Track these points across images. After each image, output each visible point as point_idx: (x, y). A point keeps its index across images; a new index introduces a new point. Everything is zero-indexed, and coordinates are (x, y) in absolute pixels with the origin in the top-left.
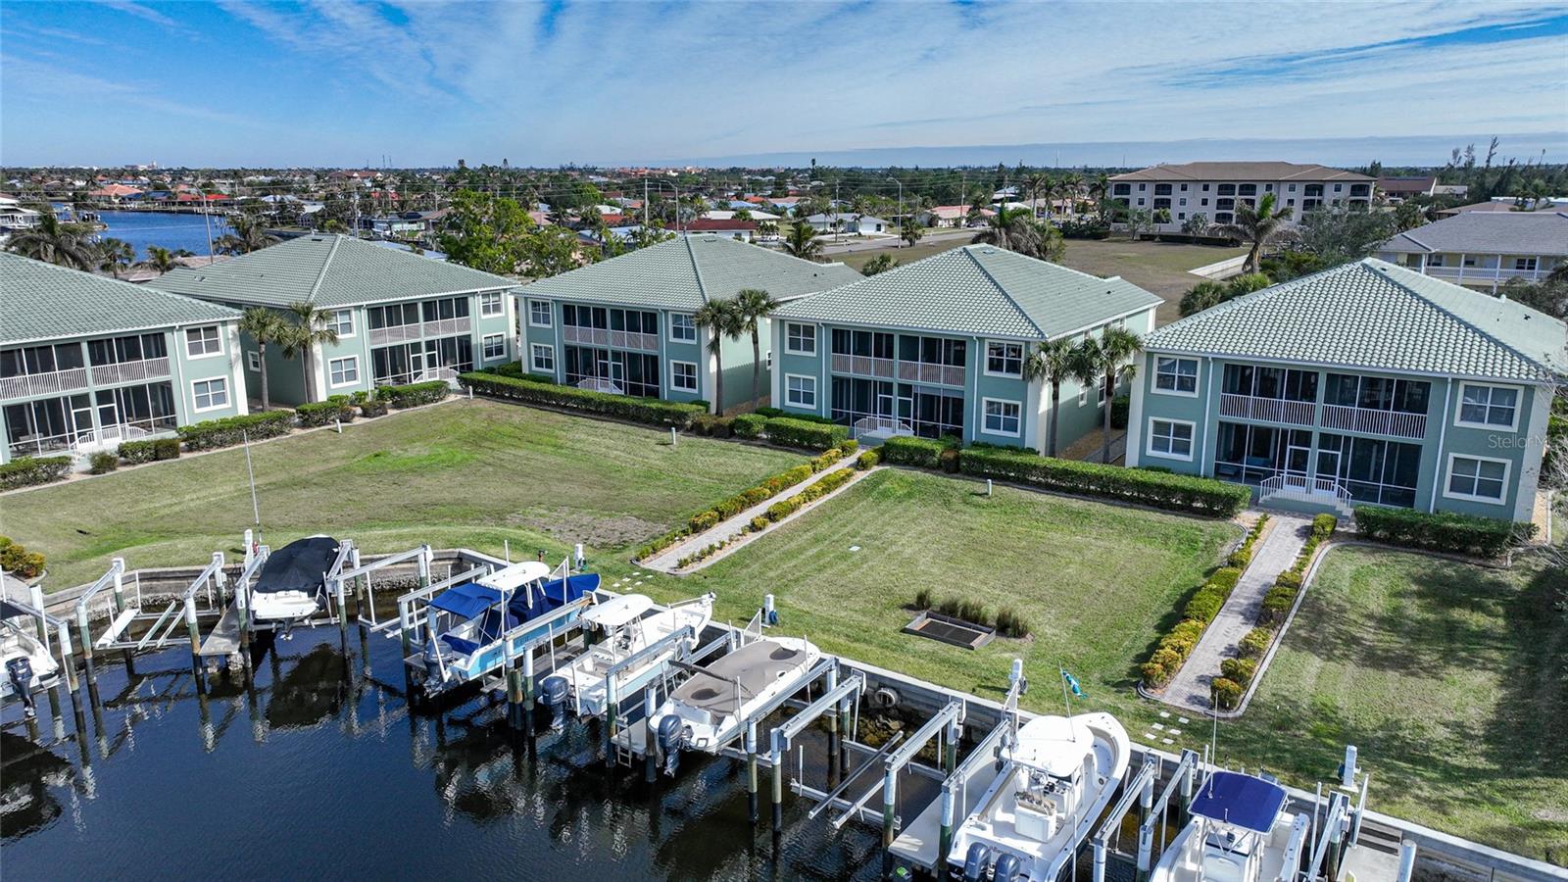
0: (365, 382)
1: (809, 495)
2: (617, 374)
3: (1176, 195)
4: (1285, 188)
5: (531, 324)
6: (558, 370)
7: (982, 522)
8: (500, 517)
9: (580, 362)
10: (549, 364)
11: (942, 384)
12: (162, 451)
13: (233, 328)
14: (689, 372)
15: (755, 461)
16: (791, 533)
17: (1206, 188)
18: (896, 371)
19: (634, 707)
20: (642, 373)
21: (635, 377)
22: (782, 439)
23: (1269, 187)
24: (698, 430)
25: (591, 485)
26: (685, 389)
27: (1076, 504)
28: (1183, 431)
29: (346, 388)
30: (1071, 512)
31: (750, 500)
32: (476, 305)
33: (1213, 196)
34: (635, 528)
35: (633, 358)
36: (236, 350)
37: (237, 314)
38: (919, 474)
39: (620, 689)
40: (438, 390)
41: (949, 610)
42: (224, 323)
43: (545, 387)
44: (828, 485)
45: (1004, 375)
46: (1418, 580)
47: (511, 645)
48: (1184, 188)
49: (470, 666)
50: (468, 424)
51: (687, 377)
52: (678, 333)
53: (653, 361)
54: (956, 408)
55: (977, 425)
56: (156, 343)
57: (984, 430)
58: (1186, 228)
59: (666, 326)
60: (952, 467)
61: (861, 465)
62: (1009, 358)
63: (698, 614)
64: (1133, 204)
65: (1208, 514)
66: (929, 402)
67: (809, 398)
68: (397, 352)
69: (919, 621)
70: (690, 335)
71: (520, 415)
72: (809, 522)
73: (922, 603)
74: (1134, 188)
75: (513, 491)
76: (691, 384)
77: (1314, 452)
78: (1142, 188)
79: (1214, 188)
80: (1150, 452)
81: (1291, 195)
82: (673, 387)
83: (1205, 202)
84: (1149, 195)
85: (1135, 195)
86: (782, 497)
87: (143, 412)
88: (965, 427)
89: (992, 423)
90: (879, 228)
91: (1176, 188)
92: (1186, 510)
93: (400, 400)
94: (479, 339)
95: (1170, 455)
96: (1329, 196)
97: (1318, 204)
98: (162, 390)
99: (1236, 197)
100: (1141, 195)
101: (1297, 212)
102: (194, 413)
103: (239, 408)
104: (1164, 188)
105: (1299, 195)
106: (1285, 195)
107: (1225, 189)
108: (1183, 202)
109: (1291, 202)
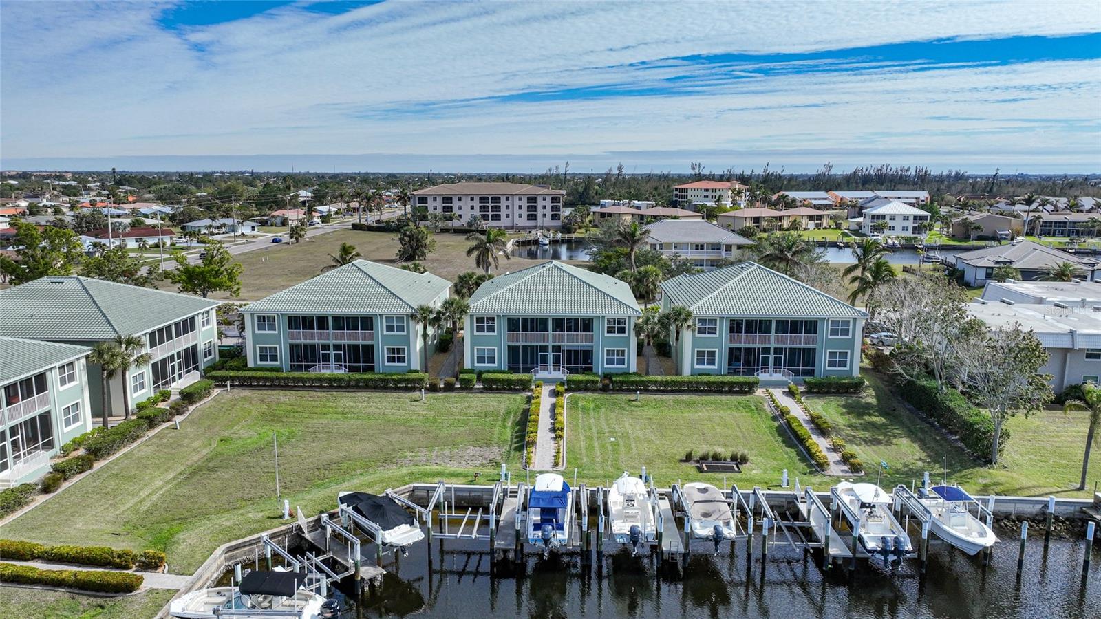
0: (153, 390)
1: (555, 417)
2: (338, 359)
3: (455, 204)
4: (516, 199)
5: (257, 331)
6: (284, 362)
7: (650, 414)
8: (391, 462)
9: (304, 356)
10: (274, 358)
11: (580, 344)
13: (83, 361)
14: (398, 353)
15: (492, 400)
17: (472, 199)
18: (550, 338)
20: (361, 357)
21: (354, 360)
22: (492, 387)
23: (508, 199)
25: (413, 434)
26: (396, 364)
28: (712, 354)
30: (685, 402)
31: (537, 423)
32: (198, 321)
33: (477, 204)
35: (353, 347)
36: (85, 379)
37: (87, 350)
41: (706, 458)
42: (78, 359)
43: (274, 374)
44: (556, 410)
45: (616, 335)
46: (844, 406)
48: (460, 199)
51: (398, 356)
52: (390, 328)
53: (370, 348)
54: (588, 356)
55: (602, 364)
56: (42, 383)
57: (606, 366)
58: (470, 224)
59: (381, 325)
60: (607, 388)
61: (557, 395)
64: (431, 211)
65: (742, 392)
66: (572, 354)
67: (492, 360)
68: (163, 363)
69: (702, 466)
70: (401, 328)
72: (576, 429)
73: (689, 457)
74: (430, 199)
76: (401, 360)
77: (772, 357)
78: (435, 199)
79: (477, 199)
80: (696, 366)
81: (520, 203)
82: (386, 364)
83: (472, 208)
84: (439, 204)
85: (430, 204)
88: (594, 366)
89: (610, 362)
90: (253, 229)
91: (455, 199)
92: (731, 392)
94: (199, 347)
95: (706, 367)
96: (540, 203)
97: (535, 208)
98: (46, 418)
99: (490, 205)
100: (435, 203)
101: (525, 212)
102: (64, 433)
103: (87, 423)
104: (447, 199)
105: (524, 203)
106: (517, 203)
107: (483, 199)
108: (460, 208)
109: (520, 207)
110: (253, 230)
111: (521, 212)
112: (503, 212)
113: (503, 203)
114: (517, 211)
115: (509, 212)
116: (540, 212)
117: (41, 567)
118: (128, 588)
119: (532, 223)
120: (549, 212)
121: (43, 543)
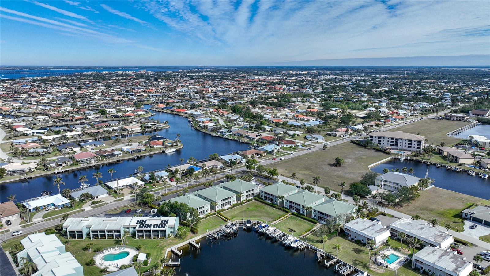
0: (245, 199)
1: (285, 218)
2: (269, 200)
3: (382, 139)
4: (404, 140)
5: (261, 193)
6: (263, 198)
7: (298, 222)
8: (260, 217)
9: (266, 198)
12: (232, 208)
15: (281, 213)
16: (282, 221)
17: (388, 138)
18: (294, 206)
19: (270, 234)
21: (271, 200)
22: (284, 211)
23: (401, 140)
24: (277, 208)
25: (267, 214)
27: (306, 221)
29: (243, 199)
31: (280, 218)
32: (255, 189)
33: (390, 140)
34: (271, 220)
35: (271, 199)
36: (236, 197)
37: (236, 194)
38: (295, 216)
39: (270, 233)
40: (251, 200)
41: (291, 230)
43: (263, 200)
44: (286, 217)
45: (303, 208)
47: (263, 229)
48: (384, 138)
49: (261, 230)
50: (256, 205)
51: (276, 201)
53: (273, 199)
54: (299, 210)
55: (301, 213)
56: (230, 198)
59: (275, 197)
60: (298, 216)
61: (290, 215)
62: (303, 206)
63: (274, 228)
64: (373, 141)
65: (314, 223)
66: (297, 209)
67: (287, 206)
68: (248, 195)
69: (289, 230)
70: (277, 198)
71: (260, 204)
72: (284, 220)
73: (290, 229)
75: (261, 214)
77: (323, 219)
78: (375, 137)
80: (313, 217)
82: (275, 203)
83: (388, 141)
84: (377, 139)
85: (374, 138)
86: (282, 218)
87: (229, 203)
91: (382, 138)
93: (248, 201)
94: (255, 193)
95: (315, 217)
96: (413, 143)
97: (411, 144)
98: (230, 201)
99: (395, 141)
100: (375, 139)
101: (407, 145)
102: (232, 203)
103: (235, 202)
104: (380, 138)
105: (407, 142)
106: (404, 142)
107: (392, 139)
108: (384, 141)
109: (405, 143)
110: (322, 139)
111: (405, 145)
112: (399, 144)
113: (399, 141)
114: (404, 144)
115: (401, 144)
116: (413, 146)
117: (222, 217)
118: (226, 221)
119: (409, 149)
120: (416, 146)
121: (224, 215)
